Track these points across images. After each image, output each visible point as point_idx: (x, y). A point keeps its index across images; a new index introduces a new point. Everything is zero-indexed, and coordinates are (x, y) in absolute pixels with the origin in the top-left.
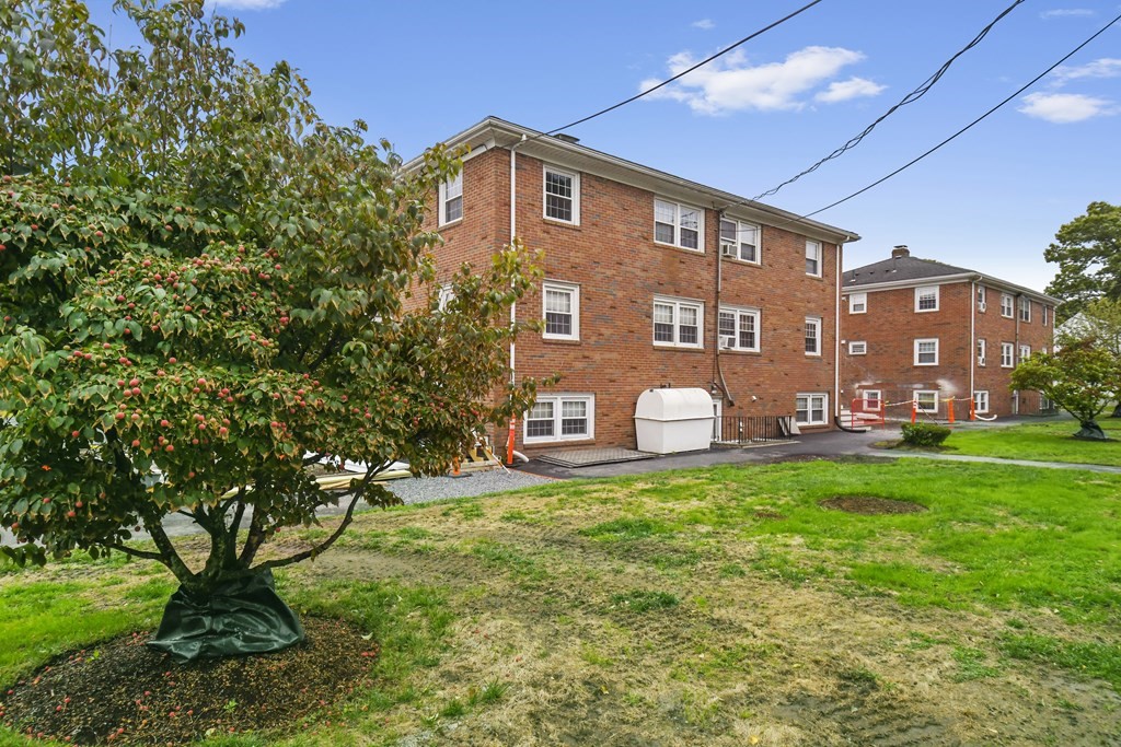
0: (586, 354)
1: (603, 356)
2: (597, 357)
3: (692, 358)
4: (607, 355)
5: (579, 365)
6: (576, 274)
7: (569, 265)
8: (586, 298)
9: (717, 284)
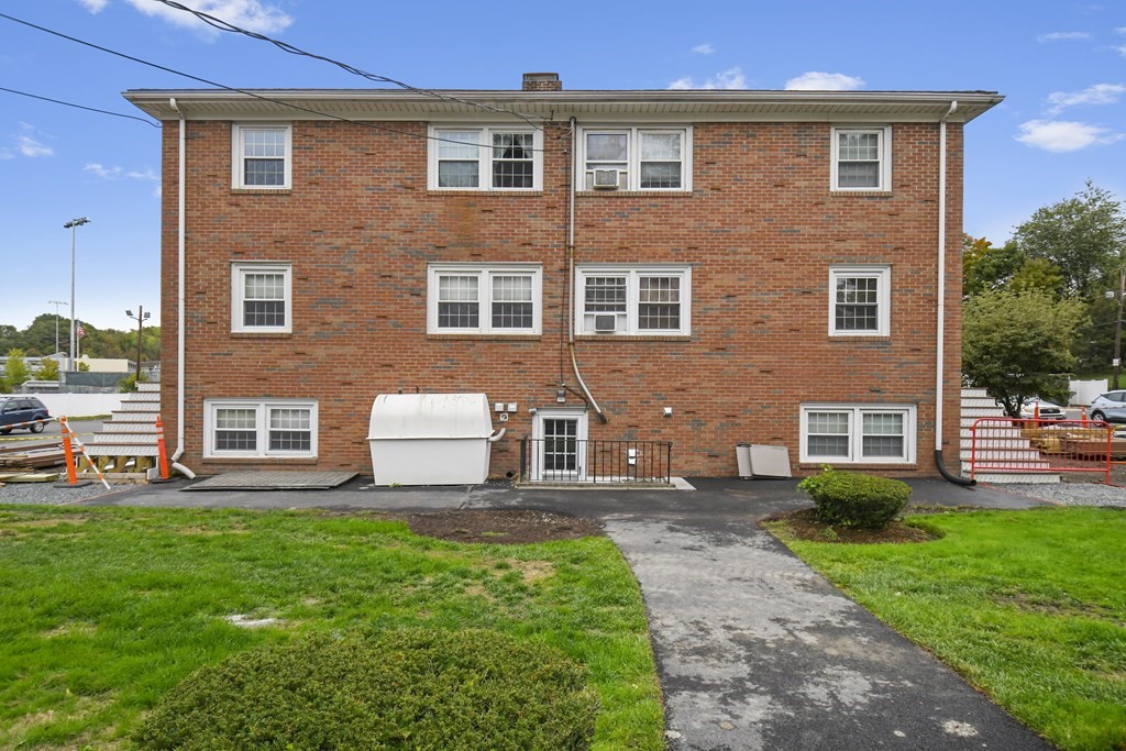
0: (300, 349)
1: (330, 352)
2: (320, 353)
3: (511, 350)
4: (337, 350)
5: (290, 364)
6: (282, 249)
7: (271, 240)
8: (300, 278)
9: (567, 233)
